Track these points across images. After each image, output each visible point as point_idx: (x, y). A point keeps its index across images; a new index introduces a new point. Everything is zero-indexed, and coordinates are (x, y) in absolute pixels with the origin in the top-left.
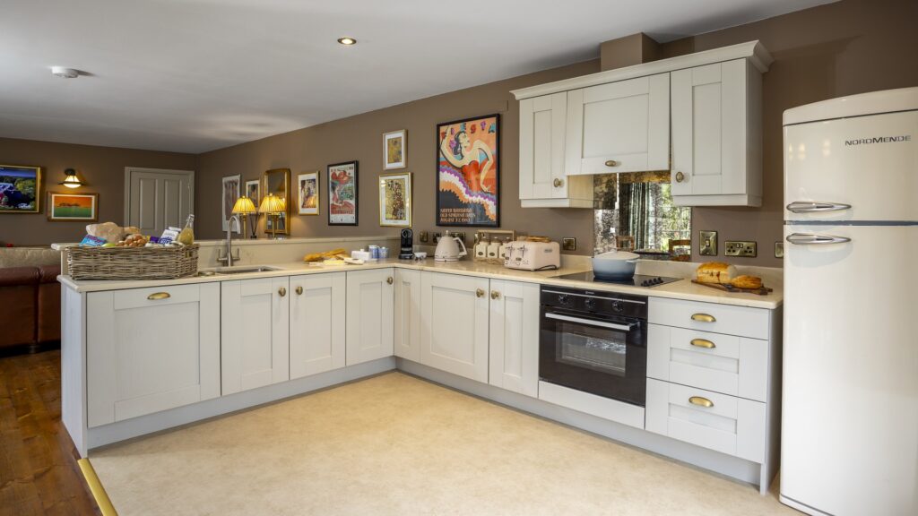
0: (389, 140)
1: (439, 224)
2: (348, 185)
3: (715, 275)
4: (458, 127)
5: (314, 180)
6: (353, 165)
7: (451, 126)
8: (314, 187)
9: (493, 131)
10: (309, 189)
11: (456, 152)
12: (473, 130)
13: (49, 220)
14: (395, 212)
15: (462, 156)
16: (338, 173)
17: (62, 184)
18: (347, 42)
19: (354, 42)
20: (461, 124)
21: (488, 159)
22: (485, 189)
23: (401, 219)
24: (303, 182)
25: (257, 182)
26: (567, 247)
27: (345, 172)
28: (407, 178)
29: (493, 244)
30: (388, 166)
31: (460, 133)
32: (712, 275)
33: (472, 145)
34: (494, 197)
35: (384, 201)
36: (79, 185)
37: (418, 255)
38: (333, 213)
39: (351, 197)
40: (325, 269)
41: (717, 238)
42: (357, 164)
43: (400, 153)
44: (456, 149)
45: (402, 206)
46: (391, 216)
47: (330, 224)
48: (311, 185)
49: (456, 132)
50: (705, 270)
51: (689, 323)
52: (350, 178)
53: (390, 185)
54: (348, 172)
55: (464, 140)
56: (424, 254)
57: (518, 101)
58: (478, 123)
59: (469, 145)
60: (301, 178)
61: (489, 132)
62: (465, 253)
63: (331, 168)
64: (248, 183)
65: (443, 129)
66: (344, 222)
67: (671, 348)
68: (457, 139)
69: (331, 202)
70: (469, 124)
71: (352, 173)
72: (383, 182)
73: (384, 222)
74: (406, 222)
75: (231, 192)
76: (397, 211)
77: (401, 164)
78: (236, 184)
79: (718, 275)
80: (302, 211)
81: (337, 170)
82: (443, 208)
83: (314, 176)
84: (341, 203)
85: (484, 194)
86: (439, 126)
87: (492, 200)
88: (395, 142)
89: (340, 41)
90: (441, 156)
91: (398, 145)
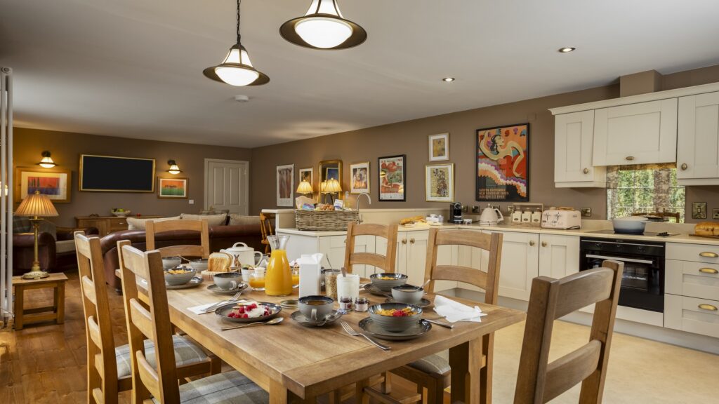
0: (434, 140)
1: (478, 199)
2: (396, 172)
3: (710, 230)
4: (494, 132)
5: (366, 169)
6: (402, 158)
7: (488, 131)
8: (366, 173)
9: (524, 135)
10: (361, 175)
11: (492, 149)
12: (507, 134)
13: (159, 197)
14: (439, 191)
15: (498, 152)
16: (387, 164)
17: (168, 171)
18: (449, 80)
19: (453, 79)
20: (497, 130)
21: (519, 154)
22: (517, 175)
23: (444, 196)
24: (355, 170)
25: (311, 170)
26: (584, 214)
27: (394, 163)
28: (450, 168)
29: (526, 213)
30: (432, 158)
31: (496, 136)
32: (708, 230)
33: (506, 145)
34: (525, 181)
35: (430, 183)
36: (178, 172)
37: (467, 220)
38: (382, 192)
39: (400, 181)
40: (416, 228)
41: (706, 206)
42: (404, 156)
43: (444, 149)
44: (493, 146)
45: (445, 187)
46: (435, 194)
47: (380, 200)
48: (362, 172)
49: (492, 135)
50: (702, 227)
51: (698, 258)
52: (399, 167)
53: (435, 172)
54: (396, 163)
55: (499, 141)
56: (470, 220)
57: (554, 116)
58: (511, 129)
59: (503, 144)
60: (353, 167)
61: (521, 135)
62: (502, 219)
63: (381, 160)
64: (301, 171)
65: (481, 133)
66: (393, 198)
67: (683, 274)
68: (493, 141)
69: (381, 184)
70: (503, 130)
71: (401, 164)
72: (428, 170)
73: (429, 198)
74: (449, 198)
75: (285, 177)
76: (442, 189)
77: (445, 157)
78: (290, 171)
79: (713, 230)
80: (353, 191)
81: (387, 162)
82: (481, 188)
83: (366, 165)
84: (391, 185)
85: (516, 179)
86: (478, 131)
87: (524, 183)
88: (440, 142)
89: (444, 80)
90: (480, 152)
91: (442, 144)
